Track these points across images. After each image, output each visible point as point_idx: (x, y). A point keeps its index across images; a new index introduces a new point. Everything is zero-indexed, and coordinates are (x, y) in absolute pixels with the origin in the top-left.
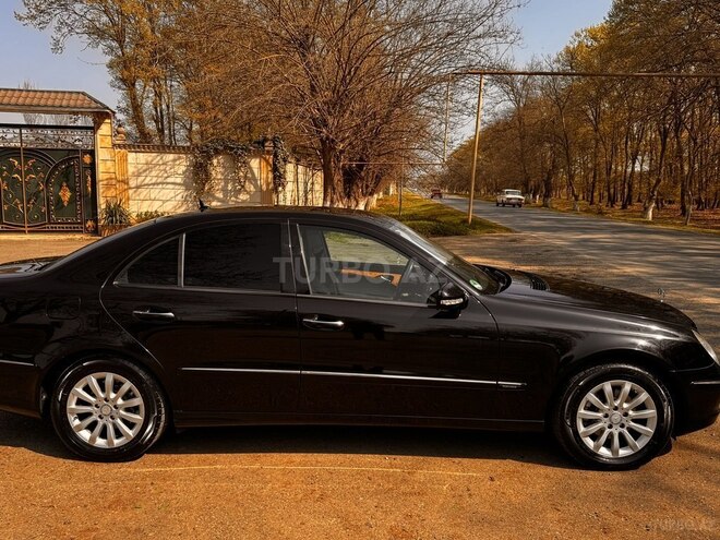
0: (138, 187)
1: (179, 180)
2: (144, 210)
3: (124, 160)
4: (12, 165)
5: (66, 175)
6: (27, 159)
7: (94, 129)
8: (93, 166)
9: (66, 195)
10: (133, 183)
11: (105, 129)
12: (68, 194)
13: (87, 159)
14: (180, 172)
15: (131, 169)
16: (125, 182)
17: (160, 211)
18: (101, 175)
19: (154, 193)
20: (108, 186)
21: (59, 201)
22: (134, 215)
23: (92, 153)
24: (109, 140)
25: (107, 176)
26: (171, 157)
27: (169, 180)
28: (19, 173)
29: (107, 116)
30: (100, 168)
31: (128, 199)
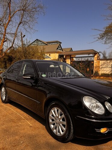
0: (101, 68)
1: (110, 66)
2: (102, 73)
3: (99, 62)
4: (80, 64)
5: (88, 66)
6: (82, 63)
7: (94, 56)
8: (93, 64)
9: (88, 70)
10: (100, 67)
11: (96, 56)
12: (89, 69)
13: (92, 62)
14: (111, 64)
15: (100, 64)
16: (99, 67)
17: (106, 73)
18: (94, 66)
19: (105, 69)
20: (96, 68)
21: (87, 71)
22: (100, 74)
23: (93, 61)
24: (96, 58)
25: (95, 66)
26: (109, 61)
27: (108, 66)
28: (81, 65)
29: (97, 54)
30: (94, 64)
31: (99, 70)
